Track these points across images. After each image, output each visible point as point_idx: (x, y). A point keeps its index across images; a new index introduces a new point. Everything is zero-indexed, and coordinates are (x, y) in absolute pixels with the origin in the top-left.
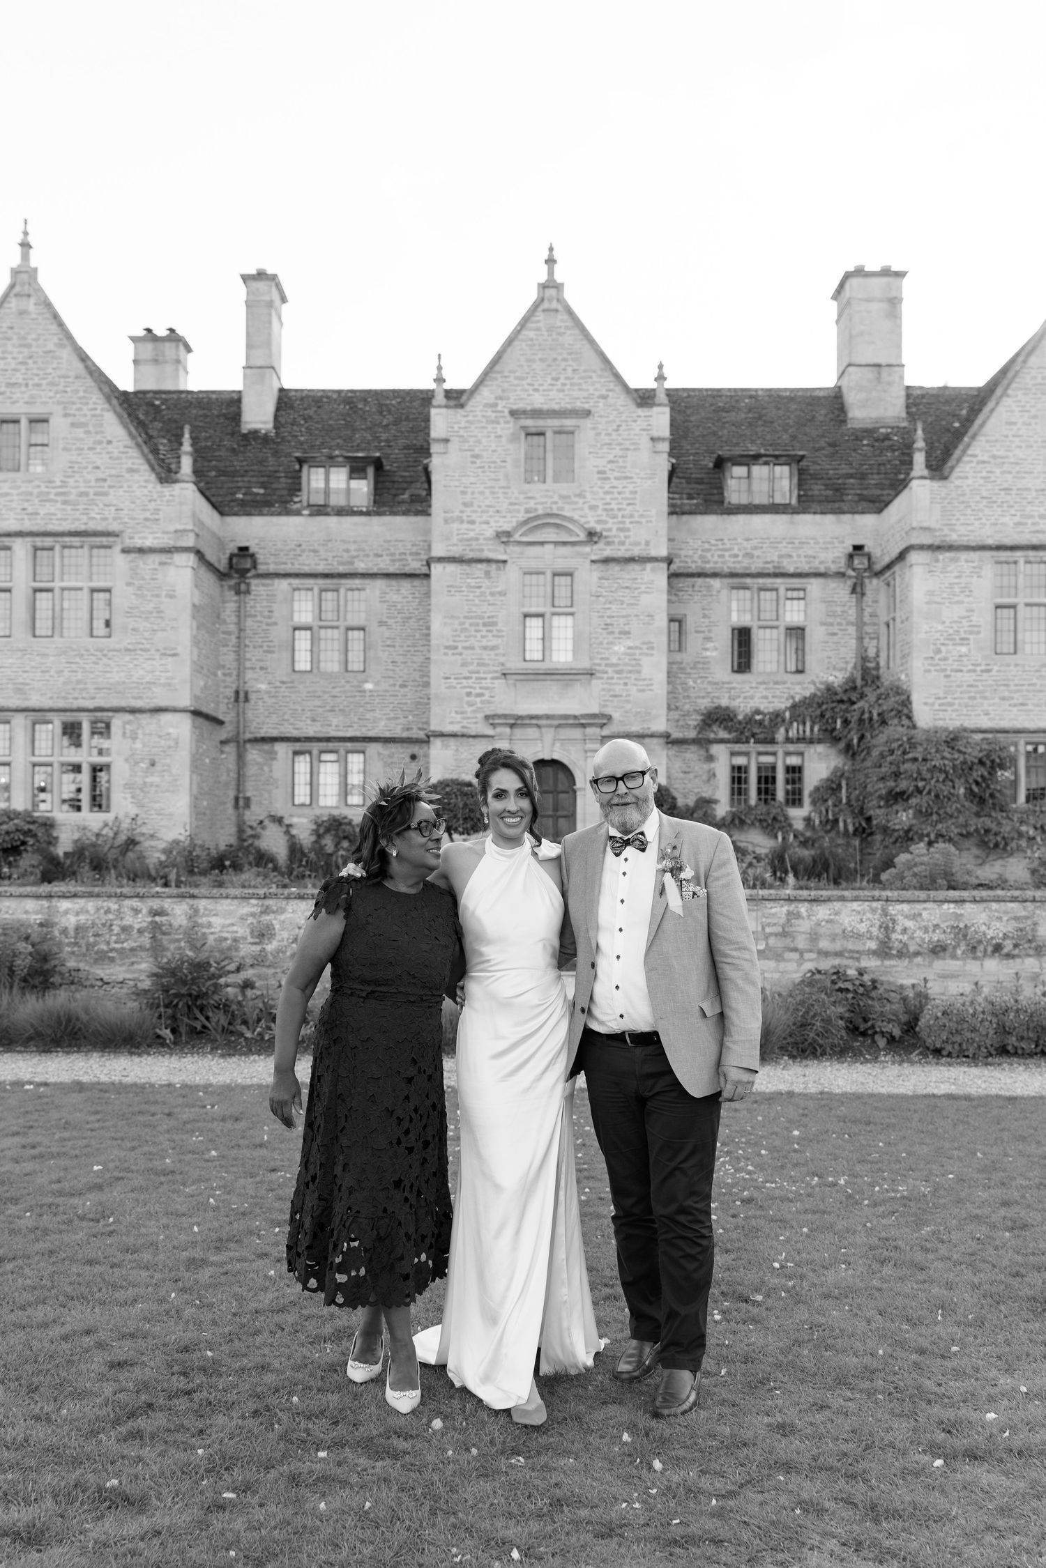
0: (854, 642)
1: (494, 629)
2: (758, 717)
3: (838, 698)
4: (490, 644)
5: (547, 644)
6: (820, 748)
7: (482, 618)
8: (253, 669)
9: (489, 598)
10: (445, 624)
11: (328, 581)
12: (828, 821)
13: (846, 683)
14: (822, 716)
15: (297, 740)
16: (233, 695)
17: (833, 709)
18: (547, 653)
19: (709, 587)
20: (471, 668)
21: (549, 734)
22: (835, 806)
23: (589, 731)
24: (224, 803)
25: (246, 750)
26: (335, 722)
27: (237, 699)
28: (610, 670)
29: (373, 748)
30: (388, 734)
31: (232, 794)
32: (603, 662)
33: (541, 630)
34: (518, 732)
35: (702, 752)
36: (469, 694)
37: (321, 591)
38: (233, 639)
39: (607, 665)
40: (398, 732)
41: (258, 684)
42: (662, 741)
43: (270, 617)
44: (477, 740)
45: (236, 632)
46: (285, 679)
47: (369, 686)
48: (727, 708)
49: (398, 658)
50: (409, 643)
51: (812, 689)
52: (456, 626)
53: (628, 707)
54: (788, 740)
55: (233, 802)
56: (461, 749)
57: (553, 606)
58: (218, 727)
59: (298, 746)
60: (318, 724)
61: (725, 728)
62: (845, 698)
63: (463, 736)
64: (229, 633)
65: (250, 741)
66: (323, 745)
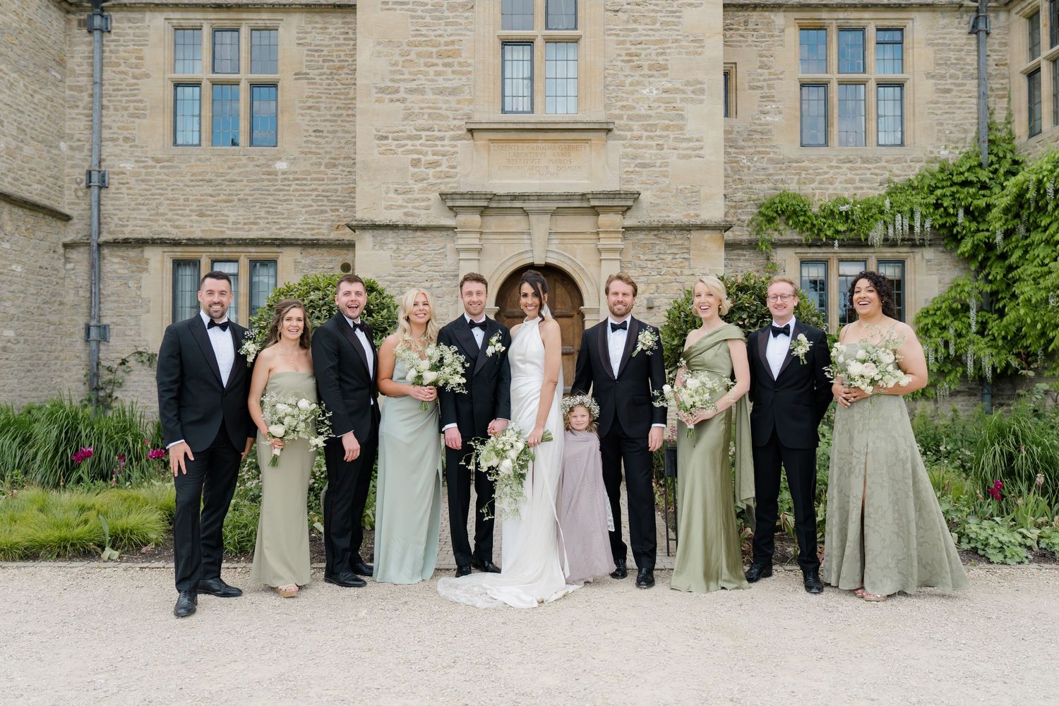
0: (975, 101)
1: (456, 61)
2: (843, 208)
3: (962, 178)
4: (447, 84)
5: (538, 85)
6: (929, 253)
7: (439, 45)
8: (112, 140)
9: (446, 13)
10: (379, 54)
11: (223, 15)
12: (947, 357)
13: (968, 157)
14: (937, 206)
15: (176, 243)
16: (84, 177)
17: (953, 194)
18: (538, 100)
19: (769, 24)
20: (421, 122)
21: (541, 225)
22: (959, 335)
23: (604, 219)
24: (72, 334)
25: (101, 257)
26: (232, 217)
27: (89, 187)
28: (636, 125)
29: (287, 258)
30: (308, 235)
31: (82, 321)
32: (625, 113)
33: (527, 65)
34: (493, 223)
35: (761, 260)
36: (416, 163)
37: (216, 31)
38: (87, 99)
39: (630, 118)
40: (325, 233)
41: (120, 163)
42: (716, 234)
43: (137, 66)
44: (429, 234)
45: (90, 87)
46: (160, 156)
47: (281, 166)
48: (794, 197)
49: (321, 126)
50: (339, 103)
51: (917, 168)
52: (397, 58)
53: (667, 181)
54: (889, 243)
55: (83, 333)
56: (404, 249)
57: (547, 28)
58: (59, 223)
59: (180, 253)
60: (210, 218)
61: (796, 224)
62: (972, 178)
63: (407, 227)
64: (80, 89)
65: (107, 244)
66: (216, 252)
